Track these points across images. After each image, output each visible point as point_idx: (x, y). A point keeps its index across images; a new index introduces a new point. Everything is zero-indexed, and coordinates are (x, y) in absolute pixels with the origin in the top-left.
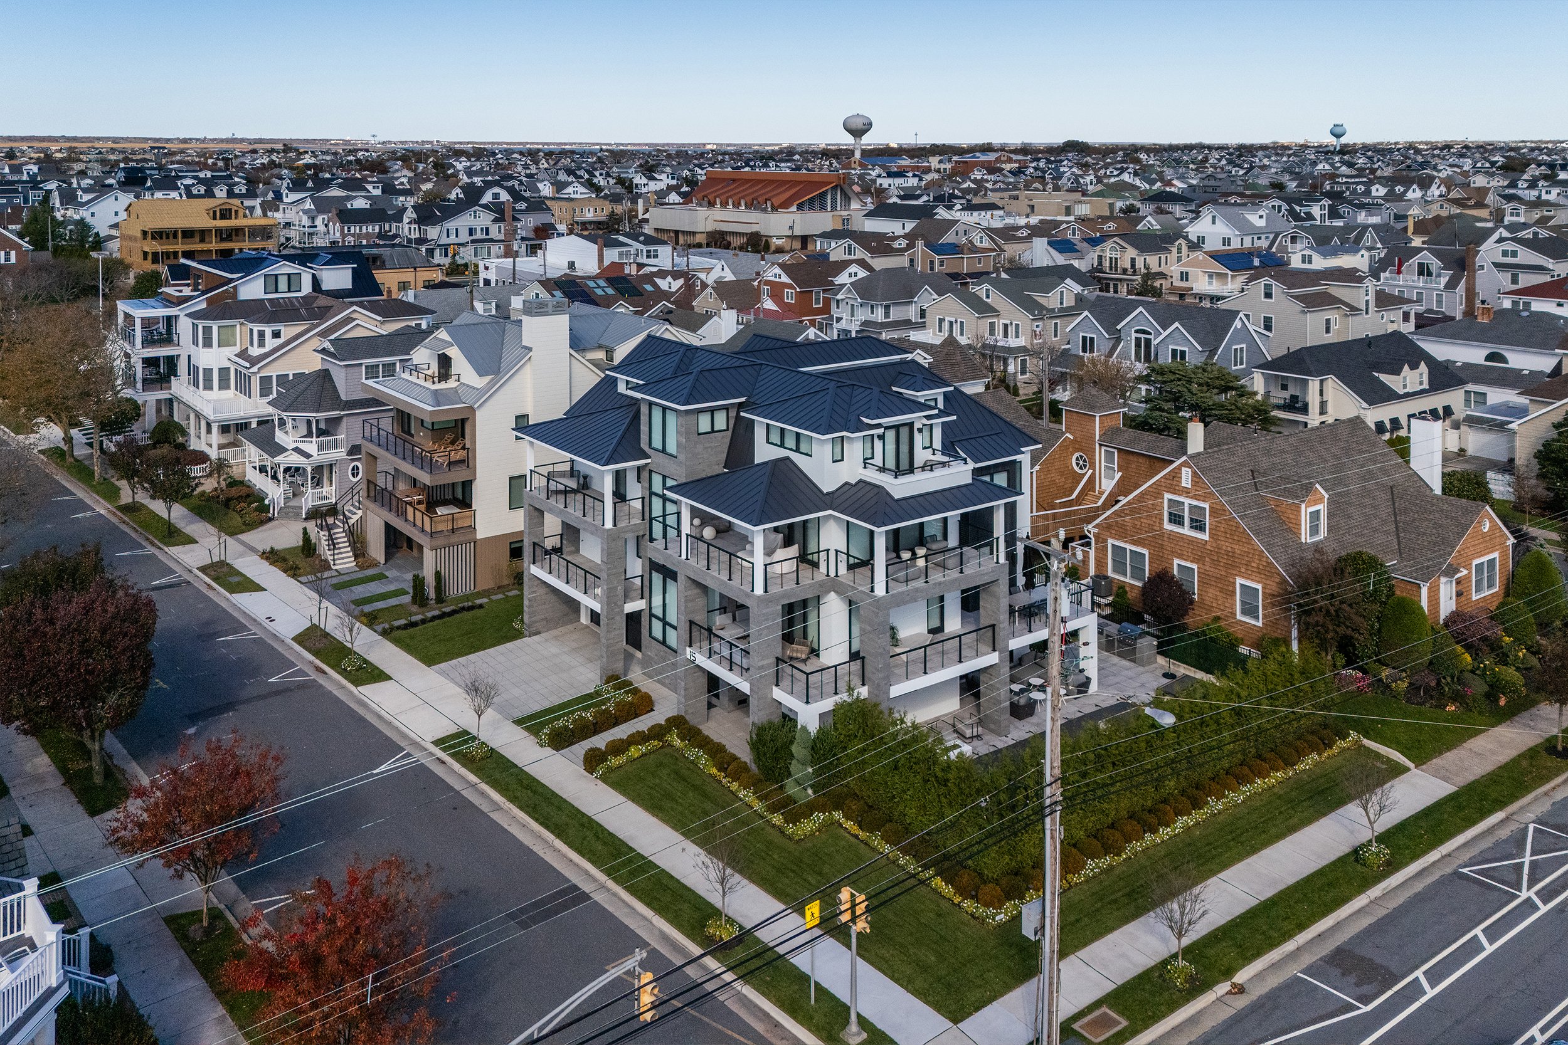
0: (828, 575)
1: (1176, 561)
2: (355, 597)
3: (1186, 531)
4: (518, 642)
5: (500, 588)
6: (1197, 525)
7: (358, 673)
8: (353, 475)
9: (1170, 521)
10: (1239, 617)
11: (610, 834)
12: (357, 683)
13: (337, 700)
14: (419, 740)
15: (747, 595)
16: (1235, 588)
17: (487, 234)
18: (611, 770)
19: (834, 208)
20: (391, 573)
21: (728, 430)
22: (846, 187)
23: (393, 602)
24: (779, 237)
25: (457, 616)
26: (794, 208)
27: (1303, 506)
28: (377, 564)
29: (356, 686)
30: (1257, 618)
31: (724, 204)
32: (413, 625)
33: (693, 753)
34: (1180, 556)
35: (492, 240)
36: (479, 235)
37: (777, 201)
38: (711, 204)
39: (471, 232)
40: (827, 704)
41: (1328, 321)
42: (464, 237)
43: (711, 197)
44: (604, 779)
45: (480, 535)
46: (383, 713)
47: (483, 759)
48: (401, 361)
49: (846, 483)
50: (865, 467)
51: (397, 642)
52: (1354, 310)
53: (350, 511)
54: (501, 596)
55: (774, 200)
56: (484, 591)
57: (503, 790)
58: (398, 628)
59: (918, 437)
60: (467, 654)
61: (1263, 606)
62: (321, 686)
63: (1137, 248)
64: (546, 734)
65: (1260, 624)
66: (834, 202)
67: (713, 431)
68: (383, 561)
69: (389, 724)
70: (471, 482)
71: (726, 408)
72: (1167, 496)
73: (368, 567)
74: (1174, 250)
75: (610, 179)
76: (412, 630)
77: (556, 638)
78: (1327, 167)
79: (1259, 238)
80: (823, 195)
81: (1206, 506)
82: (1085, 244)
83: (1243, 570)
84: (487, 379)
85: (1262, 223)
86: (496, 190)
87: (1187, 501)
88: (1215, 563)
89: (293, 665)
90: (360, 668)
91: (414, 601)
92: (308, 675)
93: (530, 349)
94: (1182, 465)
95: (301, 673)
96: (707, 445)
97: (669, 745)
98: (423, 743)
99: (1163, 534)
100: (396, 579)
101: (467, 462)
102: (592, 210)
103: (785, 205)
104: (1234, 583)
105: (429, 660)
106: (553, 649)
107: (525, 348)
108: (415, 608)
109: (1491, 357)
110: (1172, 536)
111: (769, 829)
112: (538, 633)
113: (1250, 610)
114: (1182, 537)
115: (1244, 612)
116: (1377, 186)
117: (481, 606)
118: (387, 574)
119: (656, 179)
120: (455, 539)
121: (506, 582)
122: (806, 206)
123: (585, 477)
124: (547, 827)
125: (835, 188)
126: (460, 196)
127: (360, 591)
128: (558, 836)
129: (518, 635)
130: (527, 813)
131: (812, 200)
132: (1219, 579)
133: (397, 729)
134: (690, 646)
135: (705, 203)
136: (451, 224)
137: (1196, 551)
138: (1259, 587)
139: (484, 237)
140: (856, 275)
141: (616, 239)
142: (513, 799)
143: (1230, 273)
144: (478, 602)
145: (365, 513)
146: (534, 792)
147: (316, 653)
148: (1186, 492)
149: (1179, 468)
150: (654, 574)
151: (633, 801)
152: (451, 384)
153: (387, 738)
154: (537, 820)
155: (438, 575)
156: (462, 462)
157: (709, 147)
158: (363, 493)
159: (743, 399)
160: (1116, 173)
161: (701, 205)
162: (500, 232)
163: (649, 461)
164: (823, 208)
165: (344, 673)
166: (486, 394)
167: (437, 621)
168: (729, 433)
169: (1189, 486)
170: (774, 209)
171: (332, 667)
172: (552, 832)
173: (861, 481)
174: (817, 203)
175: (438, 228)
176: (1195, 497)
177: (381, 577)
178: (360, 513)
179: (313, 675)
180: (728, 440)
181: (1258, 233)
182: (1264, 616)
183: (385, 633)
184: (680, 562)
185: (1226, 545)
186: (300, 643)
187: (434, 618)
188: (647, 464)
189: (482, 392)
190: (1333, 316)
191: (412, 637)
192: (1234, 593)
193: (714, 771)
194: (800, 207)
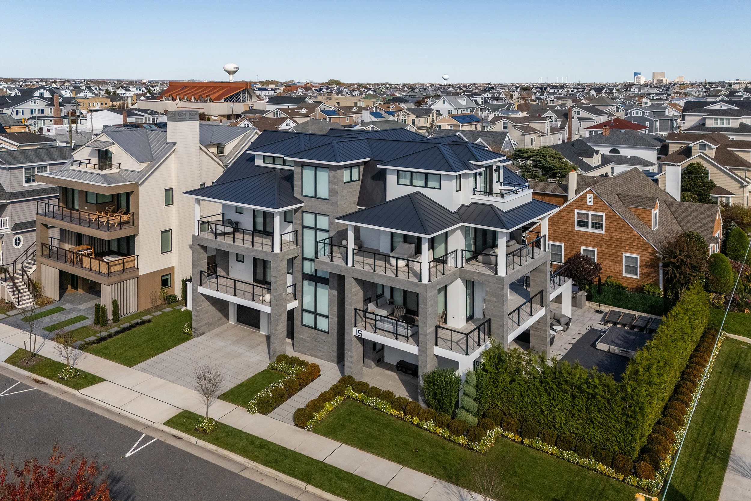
0: (456, 267)
1: (583, 248)
2: (45, 325)
3: (590, 230)
4: (190, 342)
5: (156, 308)
6: (597, 225)
7: (74, 380)
8: (16, 244)
9: (578, 225)
10: (624, 274)
11: (346, 473)
12: (77, 387)
13: (65, 402)
14: (150, 423)
15: (415, 284)
16: (622, 259)
17: (43, 113)
18: (318, 423)
19: (244, 101)
20: (67, 306)
21: (359, 180)
22: (250, 90)
23: (79, 325)
24: (215, 116)
25: (133, 329)
26: (223, 101)
27: (653, 210)
28: (53, 301)
29: (78, 390)
30: (636, 274)
31: (182, 99)
32: (103, 339)
33: (369, 401)
34: (586, 245)
35: (46, 117)
36: (37, 114)
37: (213, 97)
38: (174, 99)
39: (32, 112)
40: (476, 354)
41: (532, 139)
42: (28, 115)
43: (174, 96)
44: (315, 431)
45: (141, 272)
46: (109, 407)
47: (213, 431)
48: (51, 165)
49: (463, 206)
50: (474, 194)
51: (96, 353)
52: (543, 134)
53: (26, 267)
54: (159, 313)
55: (211, 96)
56: (145, 311)
57: (243, 452)
58: (92, 343)
59: (495, 175)
60: (156, 355)
61: (640, 267)
62: (46, 394)
63: (415, 114)
64: (254, 404)
65: (638, 277)
66: (244, 97)
67: (351, 181)
68: (58, 299)
69: (119, 415)
70: (134, 237)
71: (358, 165)
72: (577, 211)
73: (46, 304)
74: (431, 115)
75: (101, 92)
76: (103, 343)
77: (217, 335)
78: (452, 90)
79: (464, 111)
80: (238, 94)
81: (603, 214)
82: (386, 114)
83: (627, 248)
84: (144, 165)
85: (464, 103)
86: (42, 91)
87: (590, 213)
88: (609, 246)
89: (13, 381)
90: (76, 375)
91: (97, 322)
92: (31, 388)
93: (175, 144)
94: (587, 193)
95: (22, 386)
96: (349, 190)
97: (348, 397)
98: (155, 425)
99: (573, 232)
100: (73, 310)
101: (133, 222)
102: (99, 104)
103: (218, 99)
104: (621, 256)
105: (130, 362)
106: (219, 343)
107: (170, 143)
108: (98, 328)
109: (612, 151)
110: (579, 233)
111: (459, 448)
112: (203, 334)
113: (631, 269)
114: (587, 234)
115: (627, 272)
116: (487, 93)
117: (149, 321)
118: (64, 307)
119: (130, 91)
120: (124, 276)
121: (159, 303)
122: (229, 100)
123: (237, 223)
124: (296, 477)
125: (244, 91)
126: (18, 94)
127: (47, 321)
128: (308, 482)
129: (188, 337)
130: (272, 467)
131: (232, 97)
132: (613, 254)
133: (127, 418)
134: (355, 326)
135: (170, 98)
136: (20, 107)
137: (597, 241)
138: (638, 257)
139: (40, 115)
140: (289, 125)
141: (133, 112)
142: (254, 459)
143: (461, 125)
144: (145, 318)
145: (39, 267)
146: (270, 450)
147: (32, 369)
148: (590, 208)
149: (585, 195)
150: (306, 283)
151: (347, 444)
152: (115, 170)
153: (124, 427)
154: (284, 472)
155: (115, 303)
156: (128, 222)
157: (144, 81)
158: (39, 253)
159: (369, 159)
160: (366, 91)
161: (168, 100)
162: (51, 112)
163: (302, 205)
164: (238, 100)
165: (61, 381)
166: (145, 175)
167: (121, 335)
168: (360, 182)
169: (592, 204)
170: (211, 101)
171: (50, 378)
172: (302, 480)
173: (473, 203)
174: (235, 98)
175: (10, 110)
176: (596, 210)
177: (60, 310)
178: (35, 267)
179: (36, 387)
180: (359, 187)
181: (464, 108)
182: (641, 274)
183: (83, 348)
184: (348, 269)
185: (616, 235)
186: (14, 364)
187: (117, 333)
188: (300, 208)
189: (141, 174)
190: (534, 136)
191: (107, 348)
192: (621, 262)
193: (395, 412)
194: (226, 100)
